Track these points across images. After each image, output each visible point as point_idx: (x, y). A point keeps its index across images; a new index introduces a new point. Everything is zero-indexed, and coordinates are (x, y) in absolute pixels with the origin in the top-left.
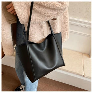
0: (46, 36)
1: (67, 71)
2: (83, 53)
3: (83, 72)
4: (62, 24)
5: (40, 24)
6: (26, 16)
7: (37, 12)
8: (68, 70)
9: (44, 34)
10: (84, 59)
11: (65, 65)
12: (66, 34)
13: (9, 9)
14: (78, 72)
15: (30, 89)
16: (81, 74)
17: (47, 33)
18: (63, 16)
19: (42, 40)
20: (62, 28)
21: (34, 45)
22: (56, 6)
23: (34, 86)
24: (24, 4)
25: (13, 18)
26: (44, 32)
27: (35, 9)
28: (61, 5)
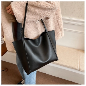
0: (40, 33)
1: (63, 66)
2: (79, 50)
3: (79, 67)
4: (55, 23)
5: (34, 23)
6: (22, 15)
7: (31, 12)
8: (64, 64)
9: (39, 31)
10: (80, 55)
11: (58, 60)
12: (60, 32)
13: (8, 10)
14: (73, 66)
15: (29, 82)
16: (76, 68)
17: (41, 30)
18: (55, 16)
19: (37, 37)
20: (56, 27)
21: (29, 41)
22: (46, 6)
23: (33, 79)
24: (20, 6)
25: (12, 18)
26: (39, 30)
27: (29, 9)
28: (50, 5)
